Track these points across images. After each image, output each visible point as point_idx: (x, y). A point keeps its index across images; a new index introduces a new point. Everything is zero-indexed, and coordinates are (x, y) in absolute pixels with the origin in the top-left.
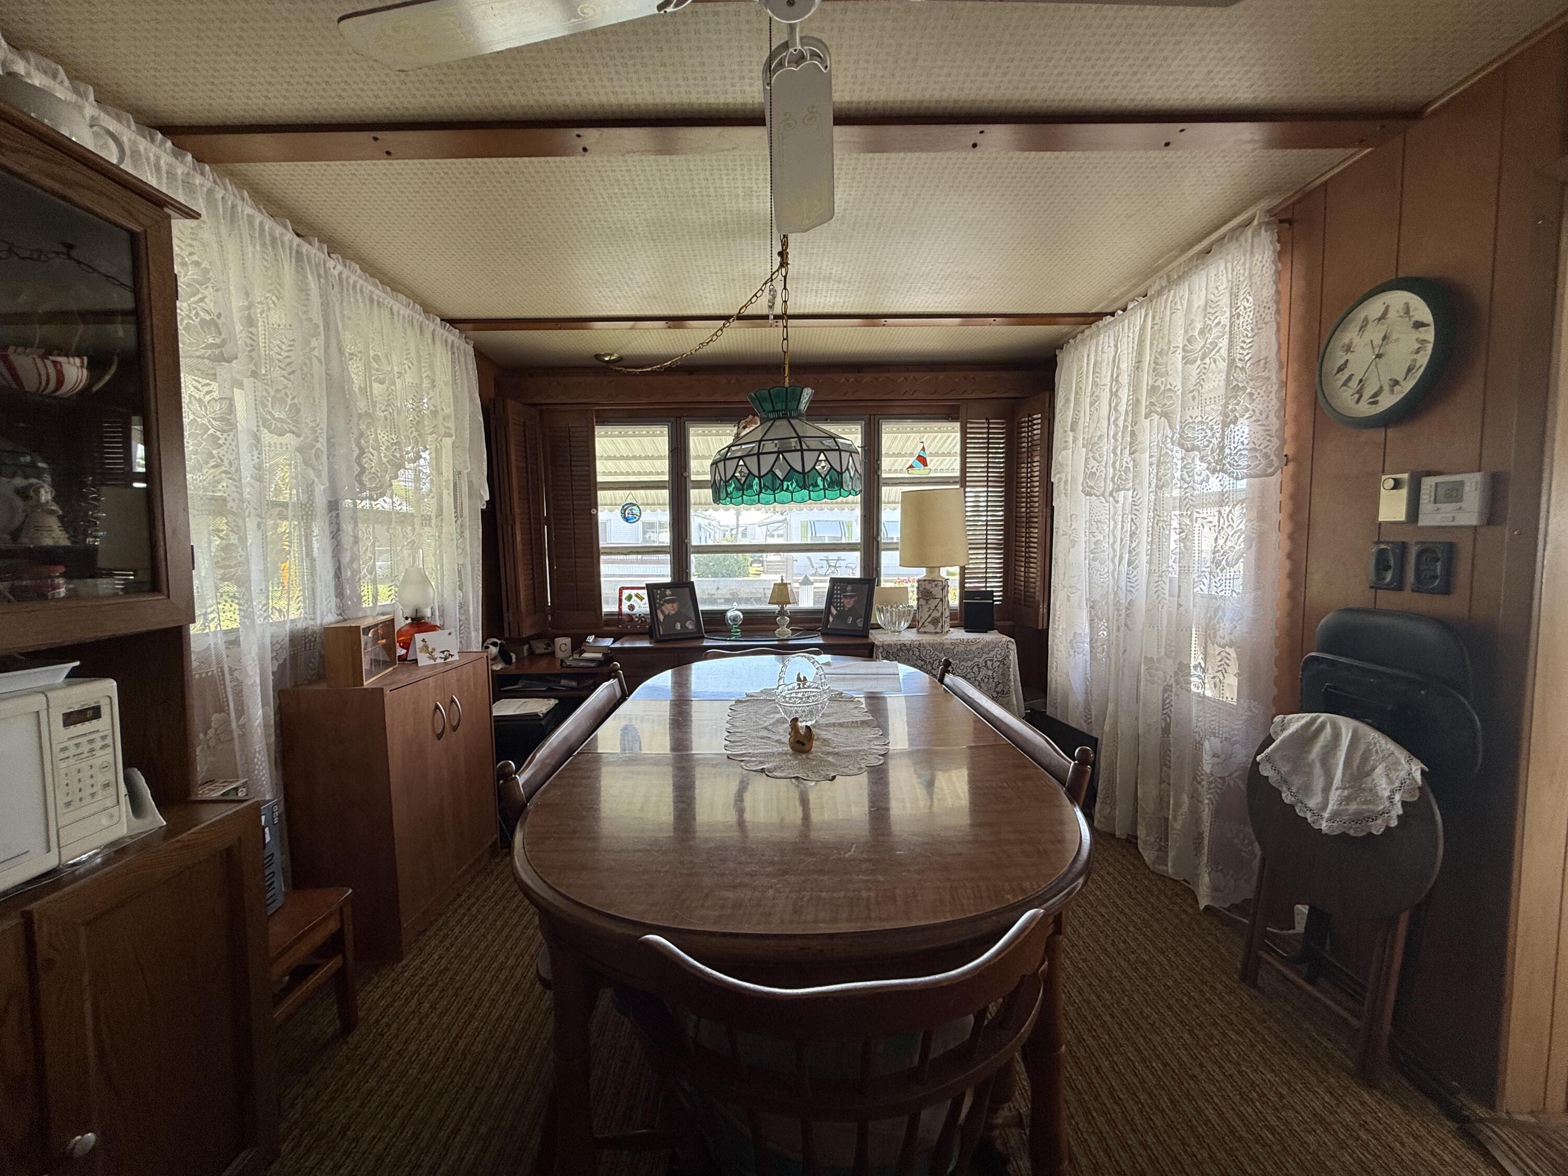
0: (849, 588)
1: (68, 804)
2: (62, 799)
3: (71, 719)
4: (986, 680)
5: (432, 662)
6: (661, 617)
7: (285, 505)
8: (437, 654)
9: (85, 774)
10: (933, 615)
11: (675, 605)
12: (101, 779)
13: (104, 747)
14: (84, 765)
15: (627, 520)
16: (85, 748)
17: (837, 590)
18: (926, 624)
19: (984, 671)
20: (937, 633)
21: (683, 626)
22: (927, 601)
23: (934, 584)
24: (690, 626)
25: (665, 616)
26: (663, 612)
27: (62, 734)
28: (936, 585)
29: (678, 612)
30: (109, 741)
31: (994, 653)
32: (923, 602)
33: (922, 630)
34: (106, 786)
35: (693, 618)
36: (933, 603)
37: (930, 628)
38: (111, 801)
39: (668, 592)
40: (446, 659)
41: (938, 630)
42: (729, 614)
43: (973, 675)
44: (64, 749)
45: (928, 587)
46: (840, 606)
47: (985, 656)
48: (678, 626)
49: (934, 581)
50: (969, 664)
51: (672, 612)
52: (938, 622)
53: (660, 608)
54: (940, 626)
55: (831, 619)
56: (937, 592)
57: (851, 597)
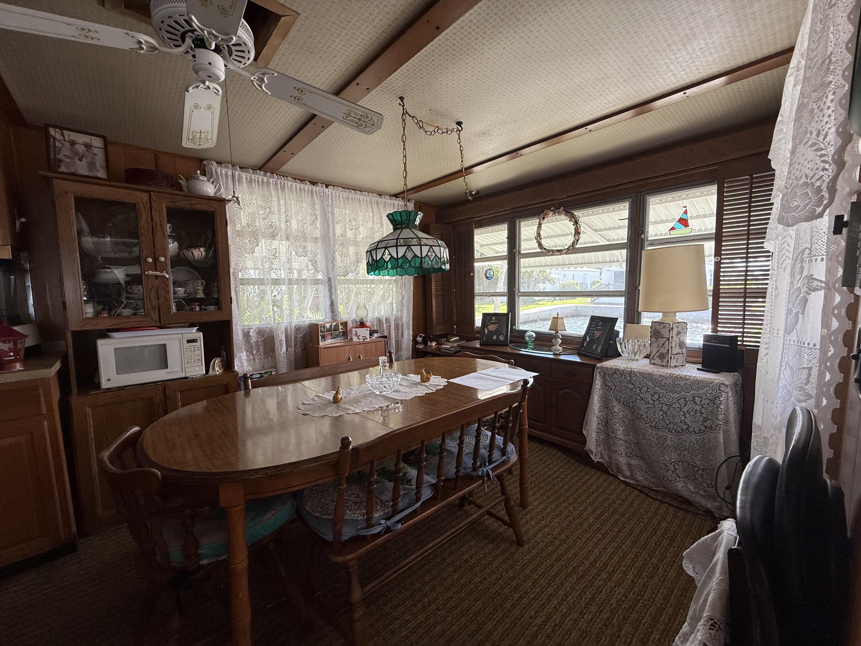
0: (600, 324)
1: (188, 362)
2: (186, 361)
3: (189, 341)
4: (692, 413)
5: (358, 340)
6: (486, 332)
7: (305, 280)
8: (361, 337)
9: (193, 356)
10: (661, 351)
11: (496, 326)
12: (197, 358)
13: (198, 350)
14: (193, 354)
15: (487, 278)
16: (193, 349)
17: (593, 324)
18: (655, 357)
19: (690, 405)
20: (663, 366)
21: (498, 337)
22: (657, 339)
23: (662, 325)
24: (502, 338)
25: (489, 331)
26: (488, 329)
27: (187, 345)
28: (664, 327)
29: (497, 330)
30: (199, 348)
31: (703, 391)
32: (654, 339)
33: (652, 361)
34: (199, 360)
35: (505, 334)
36: (661, 341)
37: (658, 361)
38: (200, 364)
39: (494, 318)
40: (364, 339)
41: (664, 364)
42: (528, 334)
43: (679, 406)
44: (187, 349)
45: (658, 327)
46: (592, 336)
47: (692, 392)
48: (495, 337)
49: (664, 323)
50: (676, 395)
51: (493, 330)
52: (664, 357)
53: (487, 326)
54: (666, 360)
55: (585, 344)
56: (665, 332)
57: (600, 330)
